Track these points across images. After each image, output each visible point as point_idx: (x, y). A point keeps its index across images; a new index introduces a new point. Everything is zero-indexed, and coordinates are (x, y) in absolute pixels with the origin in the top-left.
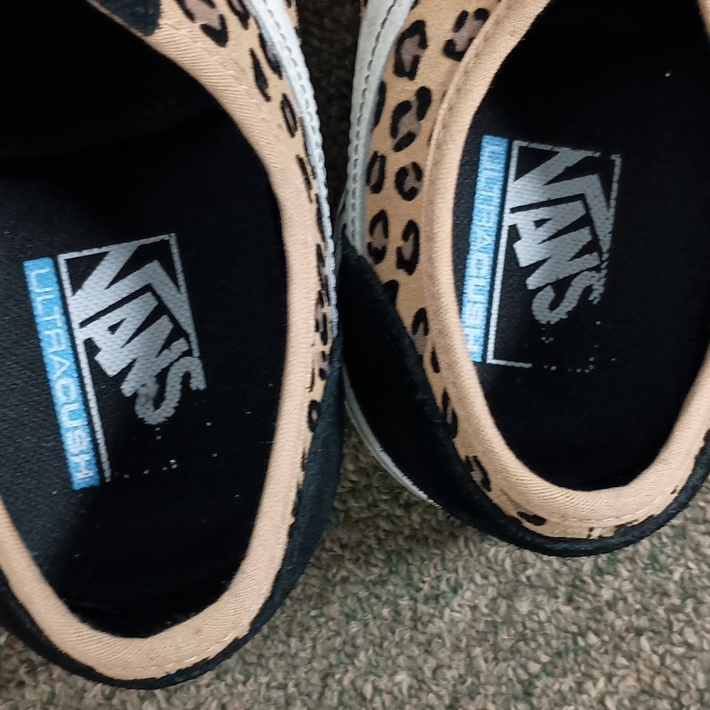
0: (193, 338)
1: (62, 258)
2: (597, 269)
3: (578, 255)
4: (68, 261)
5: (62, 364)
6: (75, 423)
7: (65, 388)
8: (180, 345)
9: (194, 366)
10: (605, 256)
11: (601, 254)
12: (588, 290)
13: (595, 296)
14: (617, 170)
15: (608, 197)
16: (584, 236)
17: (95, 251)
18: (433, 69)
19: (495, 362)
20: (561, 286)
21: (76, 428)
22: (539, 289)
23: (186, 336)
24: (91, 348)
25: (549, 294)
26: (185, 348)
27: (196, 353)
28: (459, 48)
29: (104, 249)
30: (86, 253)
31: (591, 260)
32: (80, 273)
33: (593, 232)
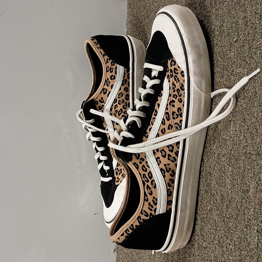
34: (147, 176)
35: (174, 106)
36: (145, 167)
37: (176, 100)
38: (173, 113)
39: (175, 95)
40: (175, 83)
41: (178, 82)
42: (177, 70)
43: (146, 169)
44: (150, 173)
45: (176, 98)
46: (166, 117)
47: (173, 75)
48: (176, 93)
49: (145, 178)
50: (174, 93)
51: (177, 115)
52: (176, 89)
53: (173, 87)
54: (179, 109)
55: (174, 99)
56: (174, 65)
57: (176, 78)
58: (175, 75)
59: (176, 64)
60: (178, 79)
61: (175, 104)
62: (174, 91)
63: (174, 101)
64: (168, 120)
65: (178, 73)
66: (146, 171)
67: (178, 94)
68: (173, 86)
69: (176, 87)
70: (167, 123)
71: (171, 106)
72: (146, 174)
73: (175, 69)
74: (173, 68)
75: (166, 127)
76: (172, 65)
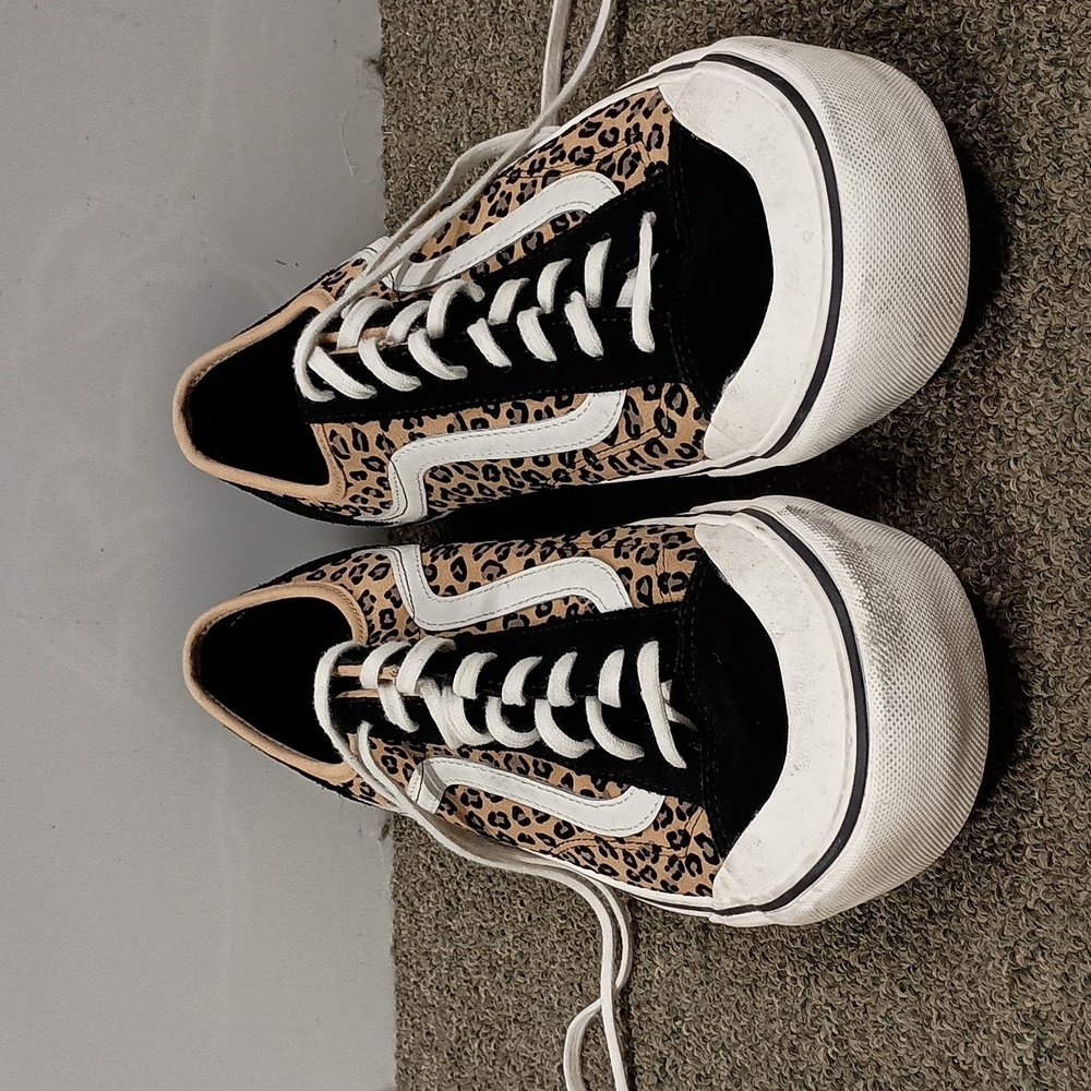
47: (678, 847)
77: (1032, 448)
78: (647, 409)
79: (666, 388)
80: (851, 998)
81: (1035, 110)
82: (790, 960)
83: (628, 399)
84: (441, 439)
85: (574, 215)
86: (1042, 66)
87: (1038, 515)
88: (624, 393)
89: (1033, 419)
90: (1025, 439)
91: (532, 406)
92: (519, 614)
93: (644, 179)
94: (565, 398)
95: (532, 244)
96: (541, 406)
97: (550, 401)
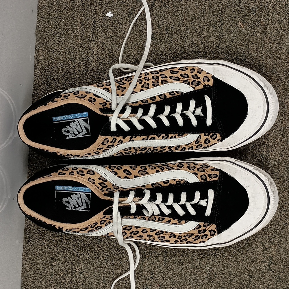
0: (74, 137)
1: (88, 118)
2: (72, 208)
3: (74, 205)
4: (87, 119)
5: (72, 117)
6: (63, 118)
7: (68, 117)
8: (74, 135)
9: (70, 137)
10: (74, 210)
11: (74, 209)
12: (68, 207)
13: (67, 208)
14: (87, 211)
15: (83, 210)
16: (77, 206)
17: (89, 123)
18: (87, 176)
19: (56, 192)
20: (68, 202)
21: (62, 118)
22: (68, 199)
23: (75, 136)
24: (74, 121)
25: (67, 201)
26: (73, 136)
27: (72, 138)
28: (90, 180)
29: (89, 124)
30: (89, 122)
31: (73, 207)
32: (86, 121)
33: (77, 207)
34: (96, 226)
35: (170, 237)
36: (104, 222)
37: (176, 239)
38: (164, 237)
39: (181, 237)
40: (193, 236)
41: (194, 239)
42: (205, 238)
43: (103, 223)
44: (100, 227)
45: (178, 238)
46: (159, 232)
47: (201, 233)
48: (183, 238)
49: (94, 225)
50: (183, 236)
51: (163, 239)
52: (187, 238)
53: (188, 234)
54: (168, 241)
55: (177, 237)
56: (210, 234)
57: (197, 238)
58: (201, 236)
59: (212, 236)
60: (197, 239)
61: (172, 238)
62: (185, 236)
63: (175, 237)
64: (156, 234)
65: (202, 238)
66: (101, 224)
67: (183, 240)
68: (190, 234)
69: (189, 237)
70: (153, 234)
71: (170, 235)
72: (99, 225)
73: (206, 236)
74: (207, 233)
75: (149, 233)
76: (210, 232)
77: (276, 149)
78: (204, 138)
79: (211, 134)
80: (215, 261)
81: (281, 86)
82: (195, 255)
83: (200, 136)
84: (139, 142)
85: (177, 92)
86: (283, 78)
87: (276, 162)
88: (199, 134)
89: (277, 144)
90: (275, 147)
91: (170, 135)
92: (157, 183)
93: (203, 88)
94: (181, 134)
95: (163, 97)
96: (173, 135)
97: (176, 135)
